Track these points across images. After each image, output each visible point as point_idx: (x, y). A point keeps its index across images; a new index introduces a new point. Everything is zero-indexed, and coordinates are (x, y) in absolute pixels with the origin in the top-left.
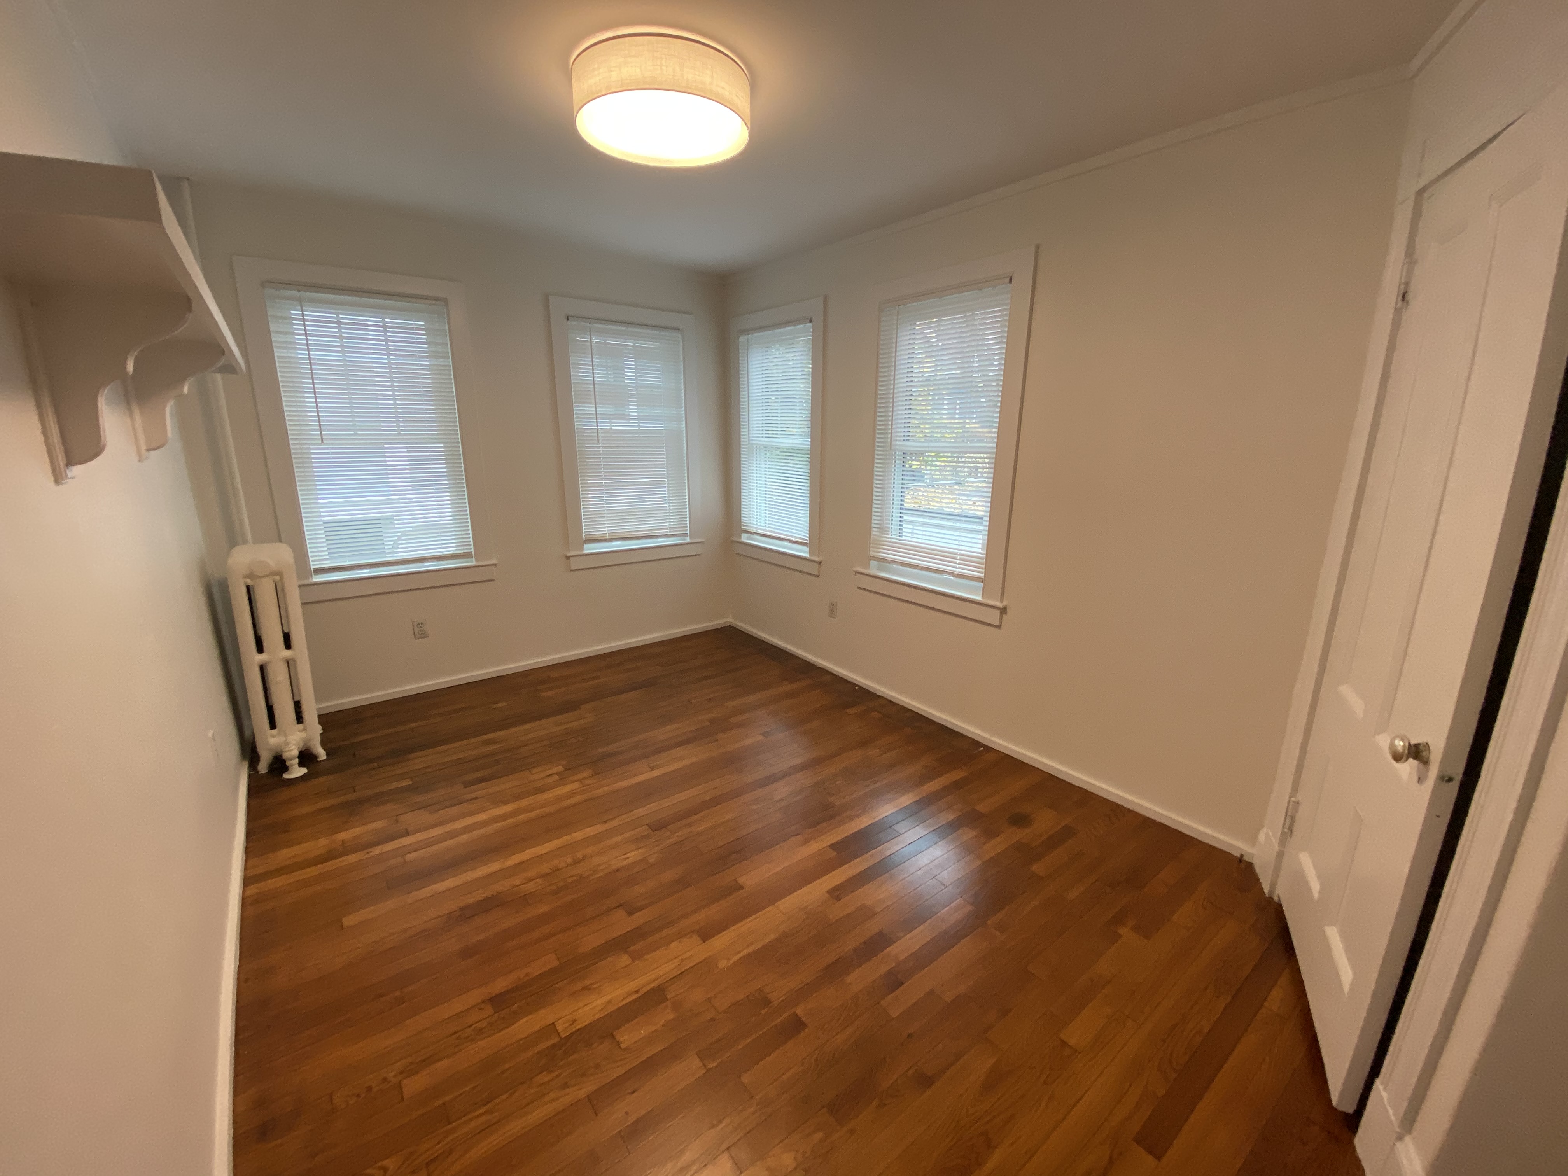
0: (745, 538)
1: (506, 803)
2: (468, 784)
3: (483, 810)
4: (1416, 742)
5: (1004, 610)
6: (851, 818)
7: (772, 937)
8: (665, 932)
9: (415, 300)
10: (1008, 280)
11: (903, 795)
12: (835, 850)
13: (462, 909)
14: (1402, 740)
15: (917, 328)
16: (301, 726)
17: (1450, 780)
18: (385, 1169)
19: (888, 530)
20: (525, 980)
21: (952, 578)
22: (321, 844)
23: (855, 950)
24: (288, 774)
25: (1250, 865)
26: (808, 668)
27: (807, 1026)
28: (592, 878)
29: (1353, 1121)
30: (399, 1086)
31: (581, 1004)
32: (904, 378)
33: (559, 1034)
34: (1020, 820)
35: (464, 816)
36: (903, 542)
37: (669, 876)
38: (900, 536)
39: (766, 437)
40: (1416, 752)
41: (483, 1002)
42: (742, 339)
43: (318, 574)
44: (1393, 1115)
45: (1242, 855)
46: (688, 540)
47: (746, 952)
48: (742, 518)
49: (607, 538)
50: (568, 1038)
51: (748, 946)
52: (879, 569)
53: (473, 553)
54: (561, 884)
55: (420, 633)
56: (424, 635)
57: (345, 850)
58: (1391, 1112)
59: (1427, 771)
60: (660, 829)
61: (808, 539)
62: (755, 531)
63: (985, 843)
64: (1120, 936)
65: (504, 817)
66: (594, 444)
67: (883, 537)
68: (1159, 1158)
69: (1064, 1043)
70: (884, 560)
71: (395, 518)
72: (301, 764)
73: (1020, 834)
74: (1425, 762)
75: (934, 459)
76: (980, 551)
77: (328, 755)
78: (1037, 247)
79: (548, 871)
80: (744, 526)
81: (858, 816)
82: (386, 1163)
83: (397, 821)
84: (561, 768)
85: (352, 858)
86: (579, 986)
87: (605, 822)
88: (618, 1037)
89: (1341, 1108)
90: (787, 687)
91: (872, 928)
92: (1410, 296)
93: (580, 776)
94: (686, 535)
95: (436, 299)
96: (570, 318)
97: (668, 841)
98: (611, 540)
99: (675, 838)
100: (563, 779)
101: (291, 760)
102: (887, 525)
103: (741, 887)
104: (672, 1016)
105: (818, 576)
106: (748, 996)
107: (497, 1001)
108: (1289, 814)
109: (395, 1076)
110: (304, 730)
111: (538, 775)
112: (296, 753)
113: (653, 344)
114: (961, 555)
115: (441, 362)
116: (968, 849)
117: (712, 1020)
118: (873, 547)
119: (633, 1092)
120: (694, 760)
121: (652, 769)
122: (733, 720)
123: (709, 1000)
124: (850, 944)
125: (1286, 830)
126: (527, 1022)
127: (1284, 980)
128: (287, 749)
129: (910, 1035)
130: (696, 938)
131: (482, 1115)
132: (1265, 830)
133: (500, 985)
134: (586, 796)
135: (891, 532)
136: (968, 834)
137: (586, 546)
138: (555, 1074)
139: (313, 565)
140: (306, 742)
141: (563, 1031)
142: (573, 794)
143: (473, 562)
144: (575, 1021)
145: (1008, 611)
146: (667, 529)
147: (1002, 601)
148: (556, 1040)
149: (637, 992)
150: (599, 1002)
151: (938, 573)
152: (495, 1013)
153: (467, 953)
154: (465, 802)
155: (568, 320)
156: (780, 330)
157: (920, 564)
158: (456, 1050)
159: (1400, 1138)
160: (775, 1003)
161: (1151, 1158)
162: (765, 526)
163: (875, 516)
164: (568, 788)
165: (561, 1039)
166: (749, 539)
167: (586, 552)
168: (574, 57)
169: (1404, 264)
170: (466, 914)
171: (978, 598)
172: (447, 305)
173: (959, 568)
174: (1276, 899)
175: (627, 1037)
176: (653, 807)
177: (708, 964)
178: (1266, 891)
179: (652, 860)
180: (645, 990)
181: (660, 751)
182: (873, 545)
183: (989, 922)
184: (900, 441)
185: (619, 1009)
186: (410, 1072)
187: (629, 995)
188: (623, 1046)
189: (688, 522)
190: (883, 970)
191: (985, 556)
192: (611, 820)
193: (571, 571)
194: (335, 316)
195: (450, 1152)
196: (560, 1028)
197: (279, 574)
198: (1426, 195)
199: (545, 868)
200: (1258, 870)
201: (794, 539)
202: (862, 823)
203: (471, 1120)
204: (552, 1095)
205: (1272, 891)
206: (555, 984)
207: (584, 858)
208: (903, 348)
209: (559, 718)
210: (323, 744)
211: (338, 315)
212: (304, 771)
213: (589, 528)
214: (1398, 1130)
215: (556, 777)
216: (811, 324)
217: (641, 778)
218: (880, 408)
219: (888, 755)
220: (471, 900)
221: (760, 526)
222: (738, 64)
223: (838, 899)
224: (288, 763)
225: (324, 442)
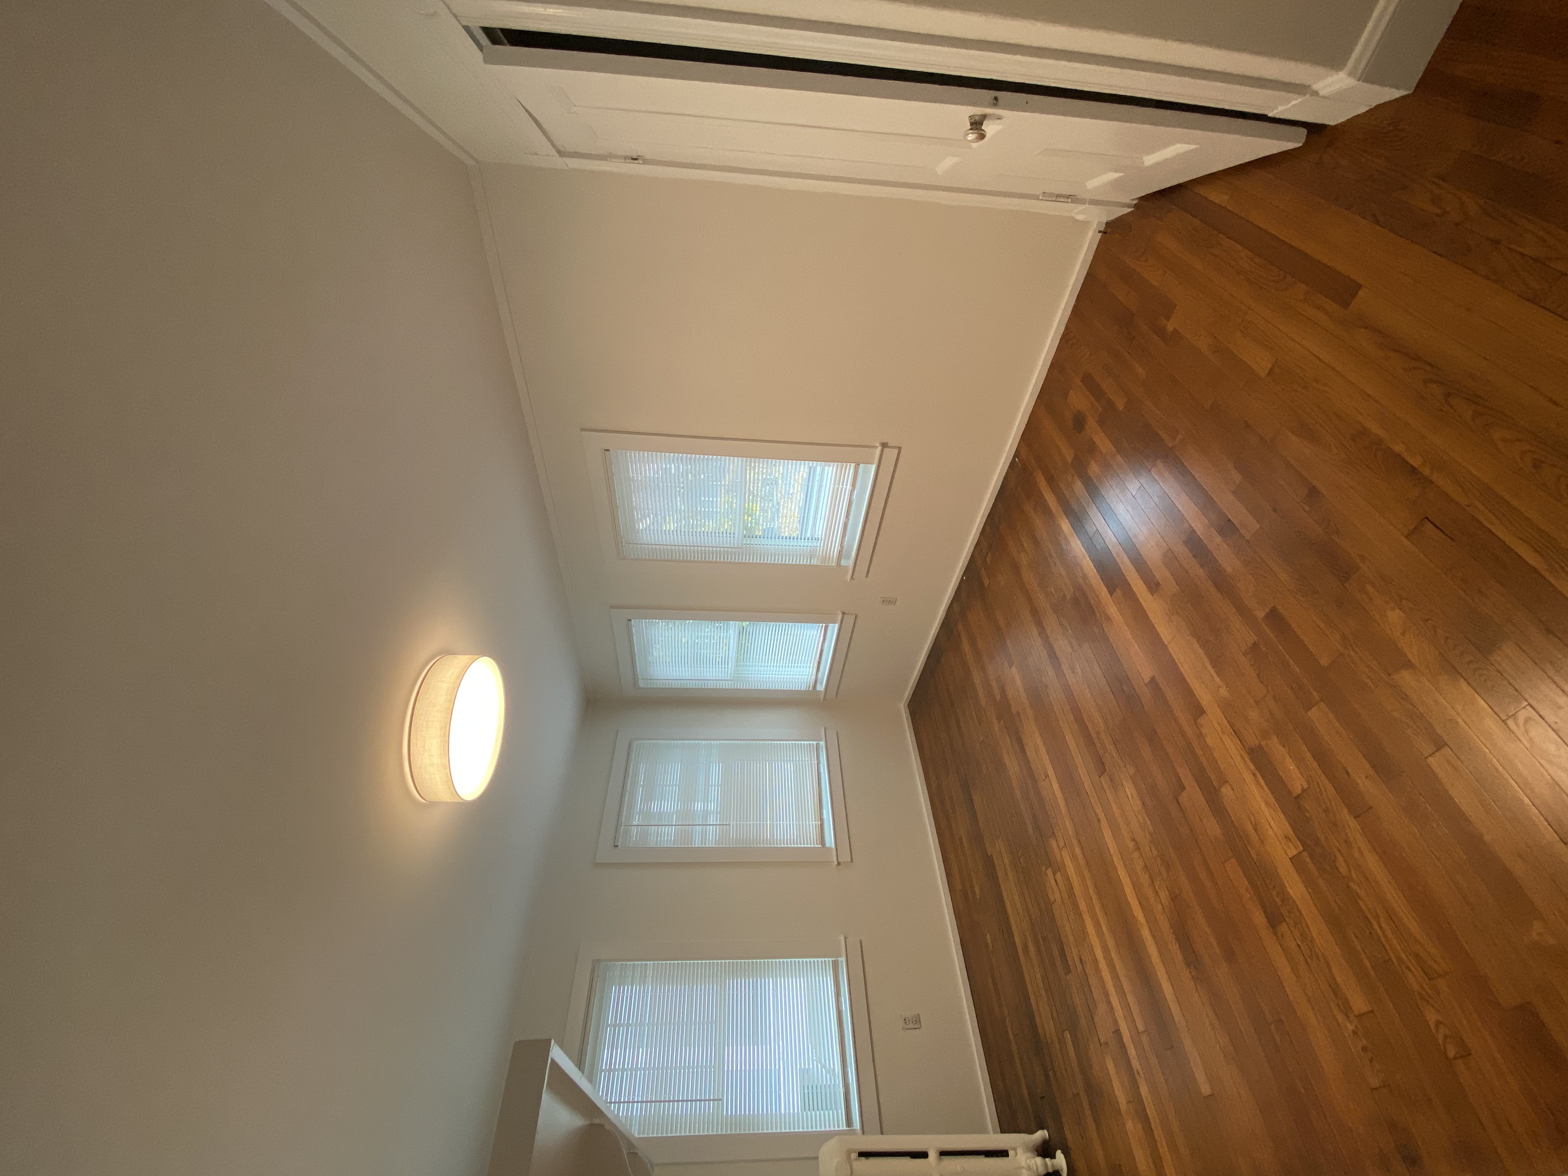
0: (821, 687)
1: (1084, 927)
2: (1068, 971)
3: (1092, 951)
4: (969, 124)
5: (884, 445)
6: (1085, 577)
7: (1196, 646)
8: (1199, 752)
9: (593, 993)
10: (607, 453)
11: (1061, 528)
12: (1114, 590)
13: (1188, 965)
14: (968, 134)
15: (641, 528)
16: (1011, 1153)
17: (996, 99)
18: (1438, 1023)
19: (812, 550)
20: (1252, 892)
21: (856, 491)
22: (1131, 1126)
23: (1202, 566)
24: (1062, 1170)
25: (1108, 224)
26: (947, 625)
27: (1274, 606)
28: (1151, 829)
29: (1314, 129)
30: (1360, 1016)
31: (1271, 832)
32: (681, 538)
33: (1300, 853)
34: (1079, 422)
35: (1097, 970)
36: (823, 537)
37: (1147, 753)
38: (818, 540)
39: (728, 665)
40: (977, 124)
41: (1276, 934)
42: (641, 684)
43: (852, 1123)
44: (1296, 101)
45: (1100, 232)
46: (822, 743)
47: (1212, 671)
48: (802, 689)
49: (819, 823)
50: (1303, 843)
51: (1206, 668)
52: (848, 557)
53: (833, 959)
54: (1159, 861)
55: (915, 1022)
56: (917, 1020)
57: (1137, 1100)
58: (1294, 102)
59: (990, 115)
60: (1103, 764)
61: (821, 624)
62: (814, 677)
63: (1101, 452)
64: (1175, 329)
65: (1097, 925)
66: (730, 828)
67: (819, 554)
68: (1360, 286)
69: (1270, 373)
70: (840, 552)
71: (803, 1067)
72: (1053, 1157)
73: (1091, 423)
74: (984, 117)
75: (754, 517)
76: (831, 468)
77: (1042, 1129)
78: (583, 430)
79: (1147, 876)
80: (809, 687)
81: (1082, 570)
82: (1432, 1024)
83: (1107, 1044)
84: (1049, 872)
85: (1144, 1090)
86: (1254, 837)
87: (1099, 820)
88: (1299, 791)
89: (1304, 140)
90: (966, 647)
91: (1182, 551)
92: (635, 156)
93: (1056, 851)
94: (818, 745)
95: (593, 971)
96: (616, 844)
97: (1115, 754)
98: (822, 820)
99: (1110, 747)
100: (1058, 868)
101: (1046, 1165)
102: (808, 551)
103: (1153, 679)
104: (1275, 739)
105: (856, 616)
106: (1251, 665)
107: (1274, 920)
108: (1054, 199)
109: (1351, 1023)
110: (1015, 1149)
111: (1055, 895)
112: (1039, 1160)
113: (642, 768)
114: (834, 485)
115: (650, 972)
116: (1107, 467)
117: (1274, 698)
118: (828, 564)
119: (1348, 773)
120: (1037, 734)
121: (1047, 776)
122: (998, 698)
123: (1257, 702)
124: (1198, 572)
125: (1070, 200)
126: (1292, 889)
127: (1202, 191)
128: (1035, 1168)
129: (1275, 510)
130: (1202, 720)
131: (1380, 927)
132: (1073, 215)
133: (1259, 918)
134: (1075, 843)
135: (814, 546)
136: (1094, 469)
137: (827, 845)
138: (1338, 854)
139: (843, 1127)
140: (1027, 1149)
141: (1296, 848)
142: (1074, 857)
143: (842, 960)
144: (1286, 837)
145: (884, 441)
146: (811, 764)
147: (876, 447)
148: (1305, 854)
149: (1254, 775)
150: (1267, 813)
151: (852, 503)
152: (1285, 921)
153: (1230, 956)
154: (1084, 970)
155: (617, 846)
156: (636, 650)
157: (843, 520)
158: (1321, 959)
159: (1315, 93)
160: (1256, 639)
161: (1360, 293)
162: (809, 668)
163: (800, 562)
164: (1068, 862)
165: (1304, 850)
166: (822, 683)
167: (833, 846)
168: (418, 796)
169: (611, 161)
170: (1192, 959)
171: (873, 468)
172: (599, 961)
173: (847, 485)
174: (1135, 202)
175: (1298, 783)
176: (1082, 772)
177: (1226, 707)
178: (1130, 210)
179: (1132, 771)
180: (1252, 767)
181: (1030, 770)
182: (826, 563)
183: (1170, 445)
184: (734, 540)
185: (1272, 793)
186: (1346, 1008)
187: (1258, 783)
188: (1305, 786)
189: (805, 742)
190: (1218, 539)
191: (835, 464)
192: (1096, 815)
193: (852, 861)
194: (603, 1073)
195: (1417, 956)
196: (1295, 852)
197: (849, 1152)
198: (562, 149)
199: (1145, 879)
200: (1112, 217)
201: (822, 638)
202: (1088, 566)
203: (1385, 937)
204: (1357, 854)
205: (1129, 206)
206: (1254, 861)
207: (1134, 840)
208: (656, 539)
209: (1000, 874)
210: (1032, 1132)
211: (602, 1070)
212: (1059, 1154)
213: (811, 842)
214: (1308, 96)
215: (1058, 876)
216: (632, 620)
217: (1056, 786)
218: (705, 558)
219: (1025, 545)
220: (1179, 957)
221: (809, 673)
222: (434, 664)
223: (1158, 584)
224: (1050, 1170)
225: (721, 1098)
